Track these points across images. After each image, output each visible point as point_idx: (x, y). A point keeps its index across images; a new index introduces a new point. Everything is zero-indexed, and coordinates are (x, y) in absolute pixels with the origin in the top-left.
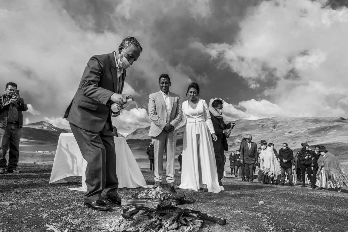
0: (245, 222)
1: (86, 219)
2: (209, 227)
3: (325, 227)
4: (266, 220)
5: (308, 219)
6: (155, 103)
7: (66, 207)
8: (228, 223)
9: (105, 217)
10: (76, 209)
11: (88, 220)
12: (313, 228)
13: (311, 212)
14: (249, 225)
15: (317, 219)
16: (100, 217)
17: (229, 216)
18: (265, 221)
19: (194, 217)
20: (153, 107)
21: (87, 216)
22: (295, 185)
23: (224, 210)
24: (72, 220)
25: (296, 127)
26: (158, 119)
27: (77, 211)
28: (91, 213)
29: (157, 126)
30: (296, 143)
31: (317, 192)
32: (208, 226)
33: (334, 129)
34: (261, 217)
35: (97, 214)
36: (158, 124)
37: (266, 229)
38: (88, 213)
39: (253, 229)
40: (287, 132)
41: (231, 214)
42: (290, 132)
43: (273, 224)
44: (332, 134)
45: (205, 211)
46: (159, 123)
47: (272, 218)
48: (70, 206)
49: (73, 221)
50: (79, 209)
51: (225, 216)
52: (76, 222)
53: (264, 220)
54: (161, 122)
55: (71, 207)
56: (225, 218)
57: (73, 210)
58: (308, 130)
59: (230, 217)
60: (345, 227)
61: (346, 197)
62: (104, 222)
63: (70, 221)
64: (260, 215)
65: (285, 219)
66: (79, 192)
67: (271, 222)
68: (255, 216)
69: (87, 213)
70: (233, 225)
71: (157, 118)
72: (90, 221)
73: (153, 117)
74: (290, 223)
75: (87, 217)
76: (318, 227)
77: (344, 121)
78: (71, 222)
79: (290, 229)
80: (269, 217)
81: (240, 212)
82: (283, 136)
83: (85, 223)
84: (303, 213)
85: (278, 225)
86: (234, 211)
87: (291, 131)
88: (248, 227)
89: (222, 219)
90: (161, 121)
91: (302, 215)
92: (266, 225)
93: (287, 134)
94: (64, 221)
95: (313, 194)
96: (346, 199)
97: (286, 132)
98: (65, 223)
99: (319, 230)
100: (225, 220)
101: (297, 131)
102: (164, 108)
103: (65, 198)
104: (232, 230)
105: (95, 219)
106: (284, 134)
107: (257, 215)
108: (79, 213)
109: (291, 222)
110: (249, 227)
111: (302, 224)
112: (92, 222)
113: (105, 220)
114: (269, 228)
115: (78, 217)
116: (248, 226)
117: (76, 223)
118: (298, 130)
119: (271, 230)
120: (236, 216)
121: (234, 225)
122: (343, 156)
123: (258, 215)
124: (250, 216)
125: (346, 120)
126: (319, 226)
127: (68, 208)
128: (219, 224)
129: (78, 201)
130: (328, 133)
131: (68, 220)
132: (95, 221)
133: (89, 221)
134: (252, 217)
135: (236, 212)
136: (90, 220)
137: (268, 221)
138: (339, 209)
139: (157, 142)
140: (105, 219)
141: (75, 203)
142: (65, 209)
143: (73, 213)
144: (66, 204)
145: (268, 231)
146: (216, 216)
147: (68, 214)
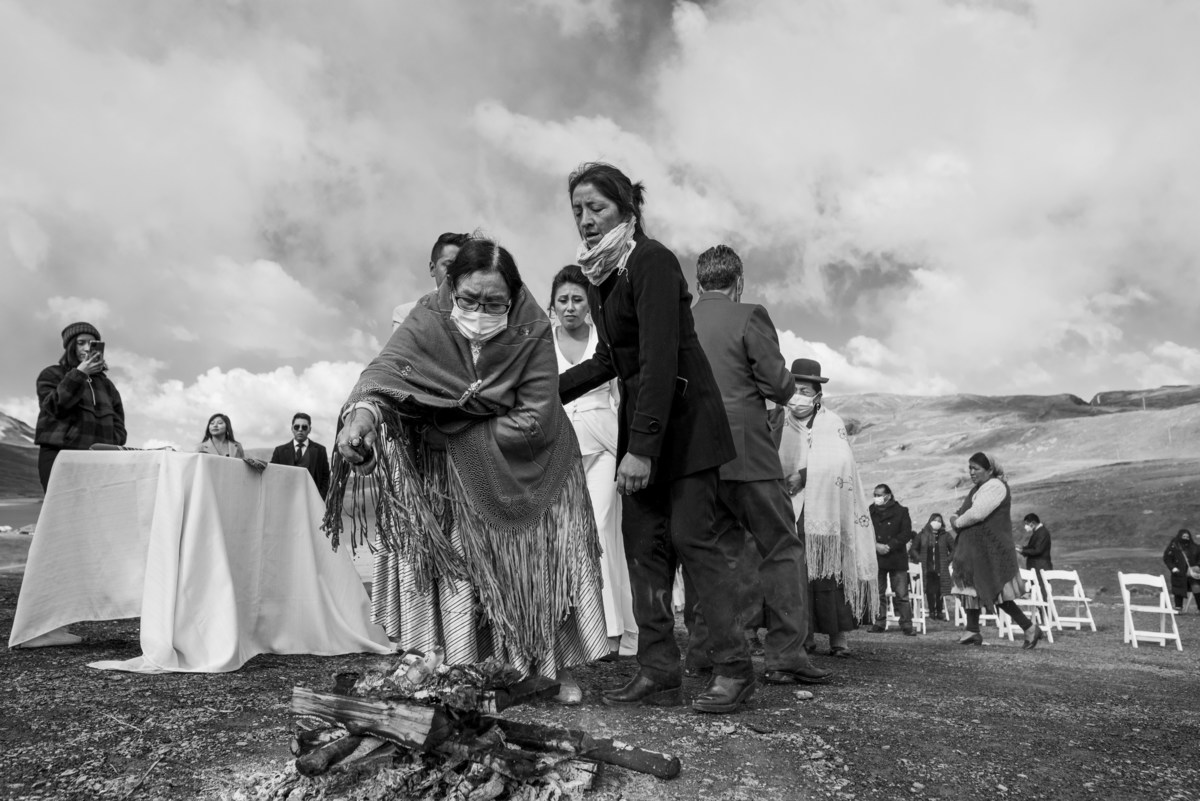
0: (748, 764)
1: (157, 776)
2: (618, 788)
3: (1020, 772)
4: (820, 753)
5: (962, 748)
7: (74, 736)
8: (687, 773)
9: (230, 767)
10: (116, 741)
11: (161, 780)
12: (981, 776)
13: (975, 721)
14: (763, 774)
15: (994, 745)
16: (210, 767)
17: (693, 746)
18: (817, 760)
19: (564, 752)
21: (160, 764)
22: (922, 632)
23: (675, 725)
24: (100, 782)
25: (925, 428)
27: (118, 748)
28: (174, 754)
30: (922, 484)
31: (993, 655)
32: (615, 784)
33: (1050, 438)
34: (805, 745)
35: (199, 755)
37: (823, 785)
38: (165, 754)
39: (774, 789)
40: (895, 447)
41: (699, 738)
42: (903, 448)
43: (846, 768)
44: (1043, 451)
45: (606, 730)
47: (841, 746)
48: (92, 729)
49: (104, 786)
50: (129, 738)
51: (676, 747)
52: (115, 789)
53: (814, 756)
55: (97, 733)
56: (679, 754)
57: (103, 743)
59: (695, 750)
60: (1084, 767)
61: (1089, 667)
62: (226, 785)
63: (90, 787)
64: (801, 739)
65: (888, 750)
66: (131, 675)
67: (841, 760)
68: (783, 743)
69: (160, 752)
70: (704, 776)
72: (171, 785)
74: (902, 762)
75: (161, 768)
76: (995, 773)
77: (1082, 407)
78: (96, 792)
79: (902, 782)
80: (833, 745)
81: (731, 729)
82: (882, 460)
83: (151, 790)
84: (948, 726)
85: (863, 771)
86: (710, 727)
87: (906, 442)
88: (756, 782)
89: (666, 756)
91: (945, 734)
92: (819, 772)
93: (895, 453)
94: (65, 789)
95: (980, 661)
96: (1089, 674)
97: (890, 447)
98: (71, 794)
99: (999, 781)
100: (676, 762)
101: (928, 443)
103: (73, 702)
104: (701, 797)
105: (191, 774)
106: (885, 455)
107: (789, 740)
108: (129, 757)
109: (905, 761)
110: (761, 782)
111: (942, 766)
112: (179, 786)
113: (228, 776)
114: (829, 784)
115: (123, 772)
116: (757, 777)
117: (113, 794)
118: (929, 439)
119: (837, 791)
120: (715, 744)
121: (709, 777)
122: (1078, 528)
123: (792, 740)
124: (769, 741)
125: (1085, 403)
126: (999, 767)
127: (84, 736)
128: (656, 776)
129: (124, 710)
130: (1029, 450)
131: (82, 783)
132: (192, 781)
133: (165, 784)
134: (772, 746)
135: (716, 732)
136: (170, 781)
137: (827, 759)
138: (1067, 709)
140: (230, 772)
141: (112, 719)
142: (71, 742)
143: (105, 754)
144: (77, 724)
145: (828, 794)
146: (643, 746)
147: (84, 759)
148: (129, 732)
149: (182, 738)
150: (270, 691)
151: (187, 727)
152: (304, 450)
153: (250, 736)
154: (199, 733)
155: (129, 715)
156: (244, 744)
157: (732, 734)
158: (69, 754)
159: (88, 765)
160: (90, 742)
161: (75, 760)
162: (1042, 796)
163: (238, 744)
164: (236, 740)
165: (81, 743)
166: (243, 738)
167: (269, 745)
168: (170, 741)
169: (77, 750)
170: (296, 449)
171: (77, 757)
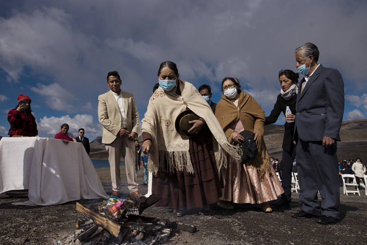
0: (216, 228)
1: (33, 237)
2: (178, 236)
4: (237, 224)
5: (277, 221)
6: (106, 106)
7: (6, 225)
8: (198, 231)
9: (57, 233)
10: (20, 226)
11: (34, 238)
13: (280, 214)
14: (221, 230)
15: (286, 220)
16: (50, 233)
17: (200, 223)
18: (236, 226)
19: (162, 225)
20: (104, 110)
21: (34, 233)
23: (194, 217)
24: (13, 239)
26: (110, 124)
27: (20, 228)
28: (39, 230)
29: (110, 131)
32: (177, 234)
34: (232, 222)
35: (47, 230)
36: (110, 129)
38: (36, 230)
39: (224, 235)
41: (201, 221)
43: (245, 228)
45: (174, 219)
46: (112, 129)
47: (242, 222)
48: (12, 223)
49: (15, 241)
50: (24, 225)
51: (194, 223)
52: (18, 241)
53: (235, 225)
54: (114, 127)
55: (14, 224)
56: (196, 225)
57: (15, 227)
58: (272, 137)
59: (200, 224)
60: (311, 226)
62: (55, 239)
63: (10, 241)
64: (231, 220)
65: (256, 223)
66: (25, 206)
67: (243, 226)
68: (226, 221)
69: (34, 229)
70: (203, 232)
71: (109, 122)
72: (37, 239)
73: (103, 122)
74: (261, 226)
76: (287, 228)
78: (12, 242)
79: (261, 232)
80: (240, 222)
81: (210, 218)
83: (30, 241)
84: (272, 216)
85: (250, 229)
86: (204, 217)
88: (219, 233)
89: (192, 226)
90: (113, 125)
91: (271, 218)
92: (237, 229)
94: (2, 242)
98: (4, 243)
99: (288, 231)
100: (195, 227)
102: (117, 110)
103: (6, 215)
104: (203, 238)
105: (44, 236)
108: (23, 231)
109: (261, 225)
110: (220, 233)
111: (272, 227)
112: (40, 240)
113: (56, 236)
114: (240, 233)
115: (21, 236)
116: (219, 232)
117: (18, 243)
119: (242, 235)
120: (206, 222)
121: (205, 232)
123: (229, 220)
124: (222, 221)
126: (288, 226)
127: (9, 225)
128: (189, 232)
129: (23, 217)
131: (7, 240)
132: (44, 238)
133: (35, 239)
134: (223, 222)
135: (206, 219)
136: (37, 238)
137: (239, 226)
139: (111, 149)
140: (57, 234)
141: (18, 220)
142: (4, 227)
143: (16, 230)
144: (7, 221)
145: (240, 236)
146: (185, 223)
147: (8, 232)
148: (24, 223)
149: (41, 225)
150: (70, 210)
151: (43, 222)
152: (83, 139)
153: (63, 224)
154: (47, 223)
155: (24, 218)
156: (61, 226)
157: (211, 219)
158: (3, 231)
159: (10, 234)
160: (11, 227)
161: (5, 232)
162: (301, 234)
163: (59, 226)
164: (59, 225)
165: (8, 227)
166: (61, 224)
167: (70, 226)
168: (37, 226)
169: (6, 230)
170: (80, 139)
171: (6, 232)
